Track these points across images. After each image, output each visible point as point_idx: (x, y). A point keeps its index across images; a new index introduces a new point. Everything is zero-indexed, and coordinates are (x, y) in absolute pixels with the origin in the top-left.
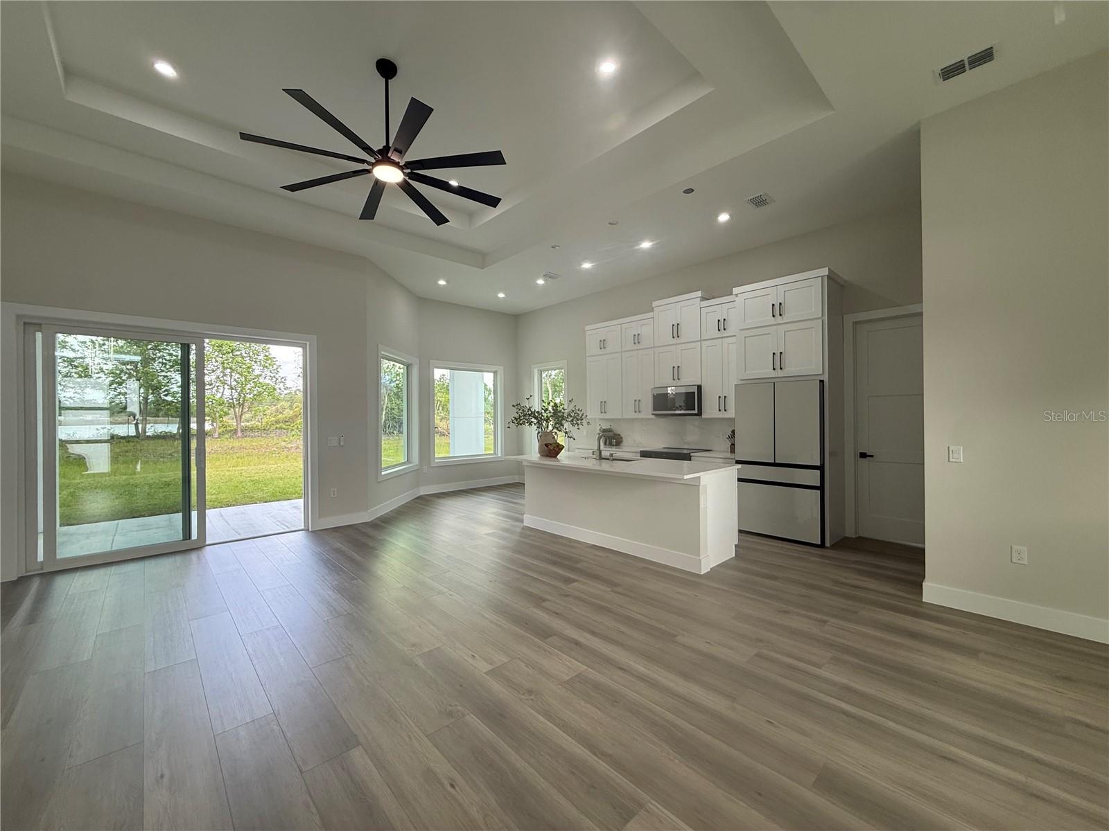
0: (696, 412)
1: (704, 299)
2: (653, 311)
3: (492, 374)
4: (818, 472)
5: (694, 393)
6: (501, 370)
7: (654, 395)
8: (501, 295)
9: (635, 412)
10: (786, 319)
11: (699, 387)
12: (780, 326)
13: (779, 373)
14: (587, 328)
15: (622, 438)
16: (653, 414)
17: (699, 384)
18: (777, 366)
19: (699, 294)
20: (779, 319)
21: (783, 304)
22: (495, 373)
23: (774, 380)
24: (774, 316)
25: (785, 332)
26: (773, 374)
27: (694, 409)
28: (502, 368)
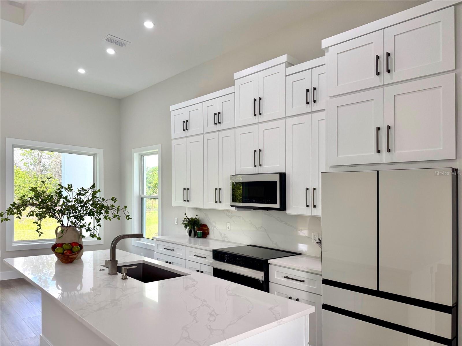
0: (278, 206)
1: (290, 64)
2: (233, 84)
3: (91, 158)
4: (448, 317)
5: (276, 182)
6: (100, 153)
7: (233, 183)
8: (81, 71)
9: (216, 202)
10: (396, 76)
11: (283, 177)
12: (387, 88)
13: (385, 157)
14: (172, 108)
15: (209, 229)
16: (232, 206)
17: (283, 171)
18: (383, 146)
19: (284, 58)
20: (385, 77)
21: (392, 56)
22: (94, 156)
23: (378, 168)
24: (378, 74)
25: (395, 95)
26: (377, 158)
27: (276, 203)
28: (102, 151)
